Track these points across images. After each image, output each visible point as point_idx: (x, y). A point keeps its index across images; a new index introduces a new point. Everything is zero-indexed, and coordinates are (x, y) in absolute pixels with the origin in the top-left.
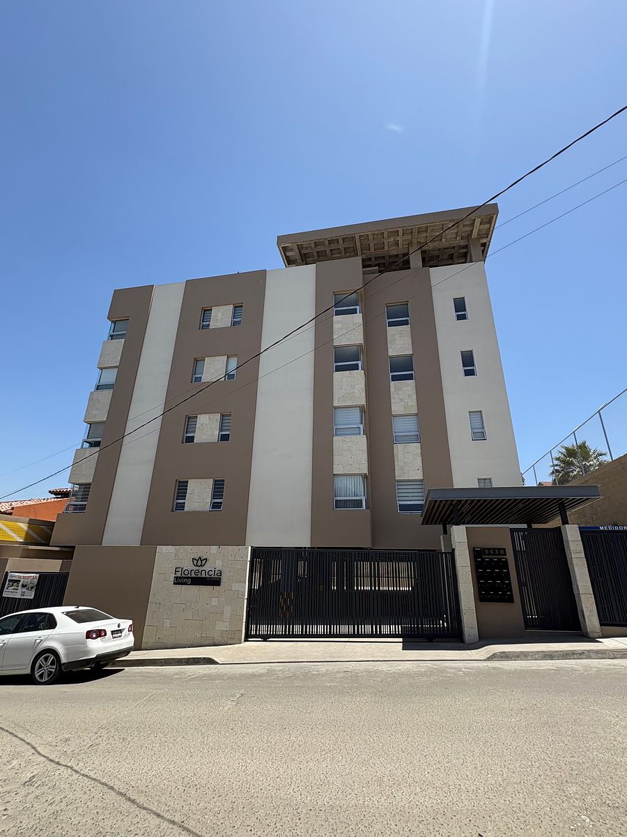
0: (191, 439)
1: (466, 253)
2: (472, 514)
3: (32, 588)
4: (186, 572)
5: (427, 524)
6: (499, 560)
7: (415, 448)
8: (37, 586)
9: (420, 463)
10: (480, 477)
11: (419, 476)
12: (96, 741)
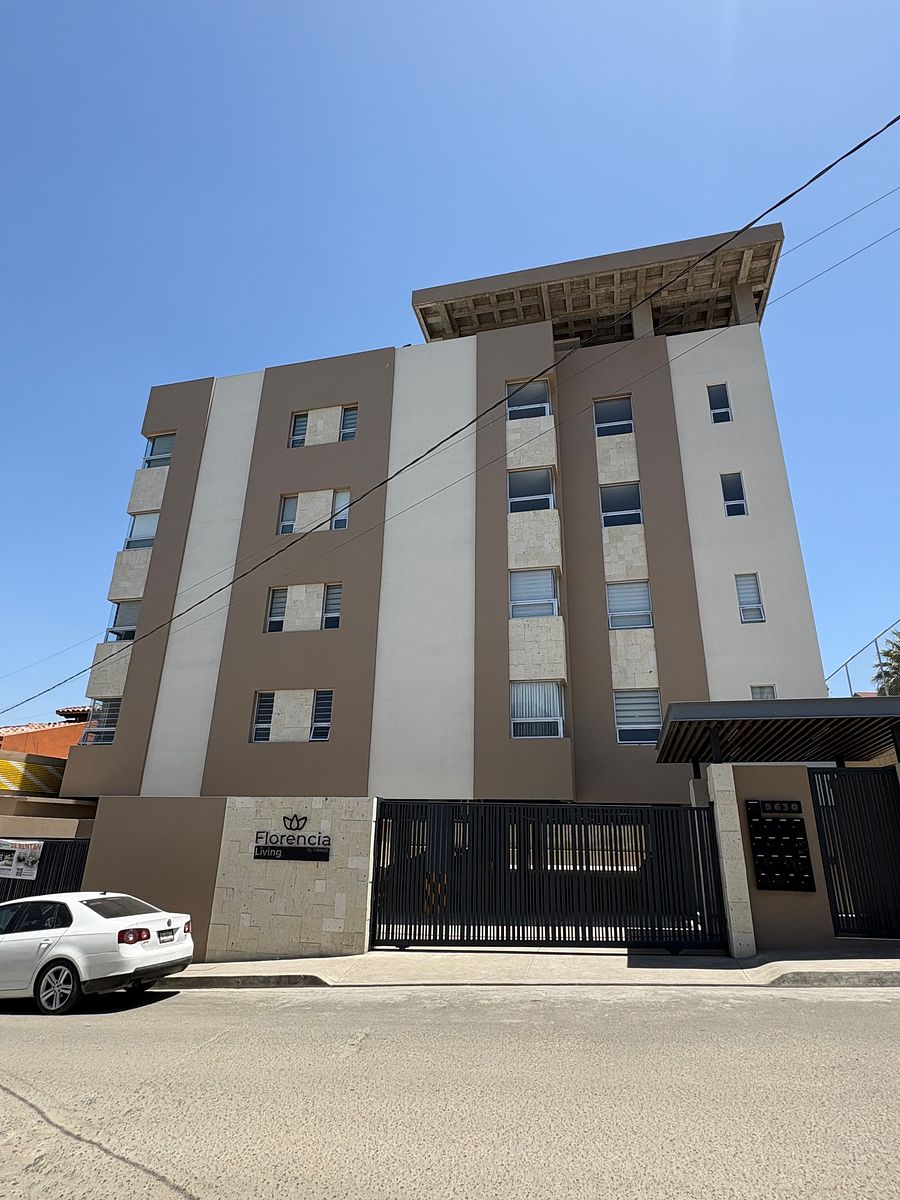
0: (277, 626)
1: (728, 310)
3: (33, 863)
4: (274, 839)
5: (666, 761)
6: (790, 820)
7: (646, 637)
8: (40, 859)
9: (653, 662)
10: (754, 684)
11: (652, 682)
12: (137, 1104)
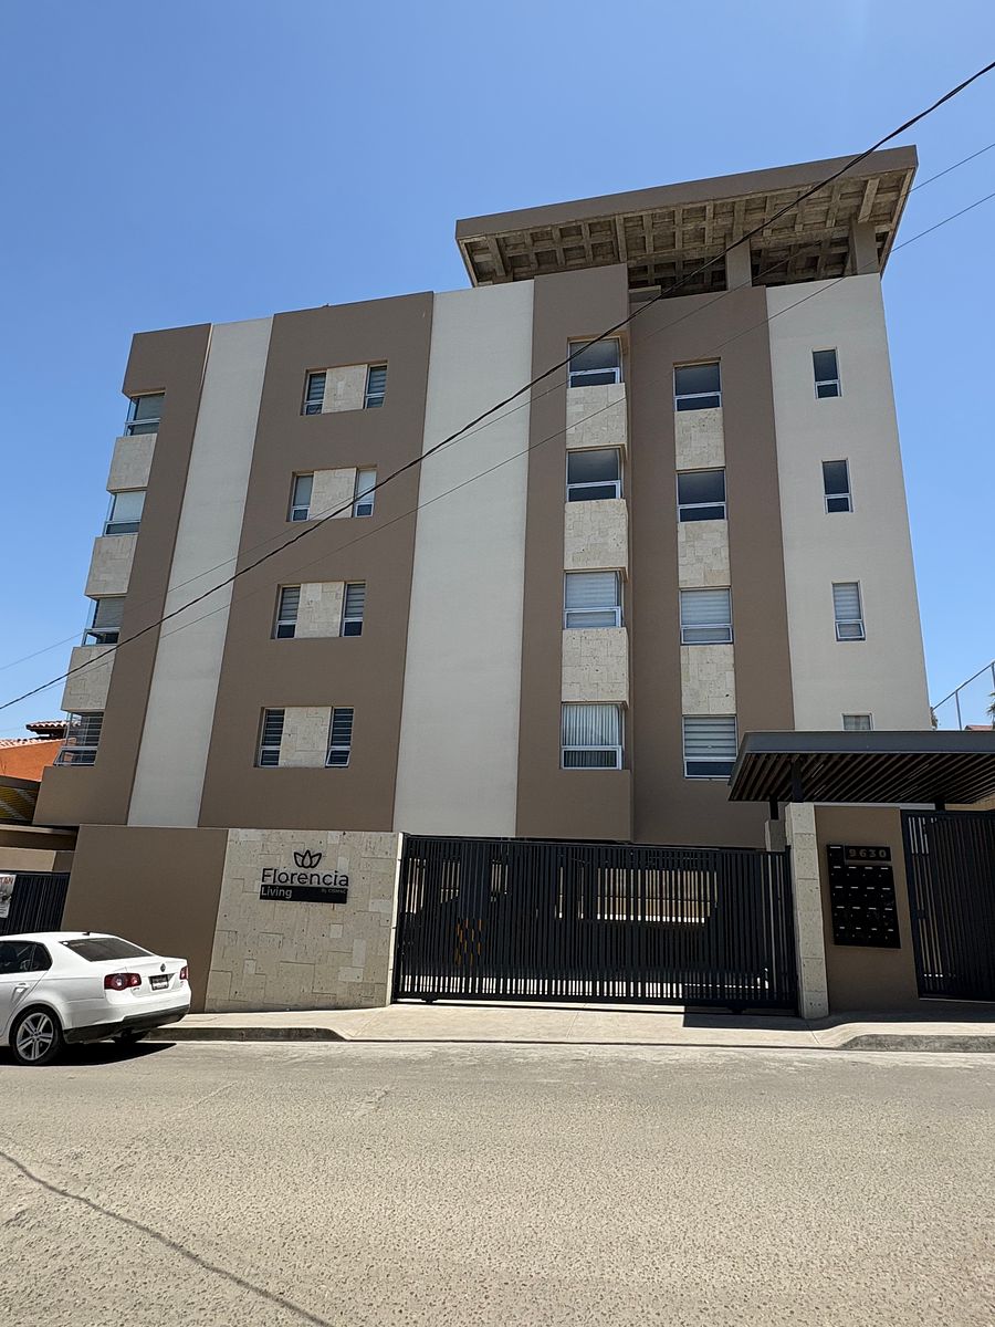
0: (288, 632)
1: (844, 257)
2: (827, 783)
3: (4, 898)
4: (283, 878)
5: (739, 799)
6: (877, 868)
7: (723, 654)
8: (13, 895)
9: (731, 685)
10: (846, 713)
11: (728, 707)
12: (129, 1160)
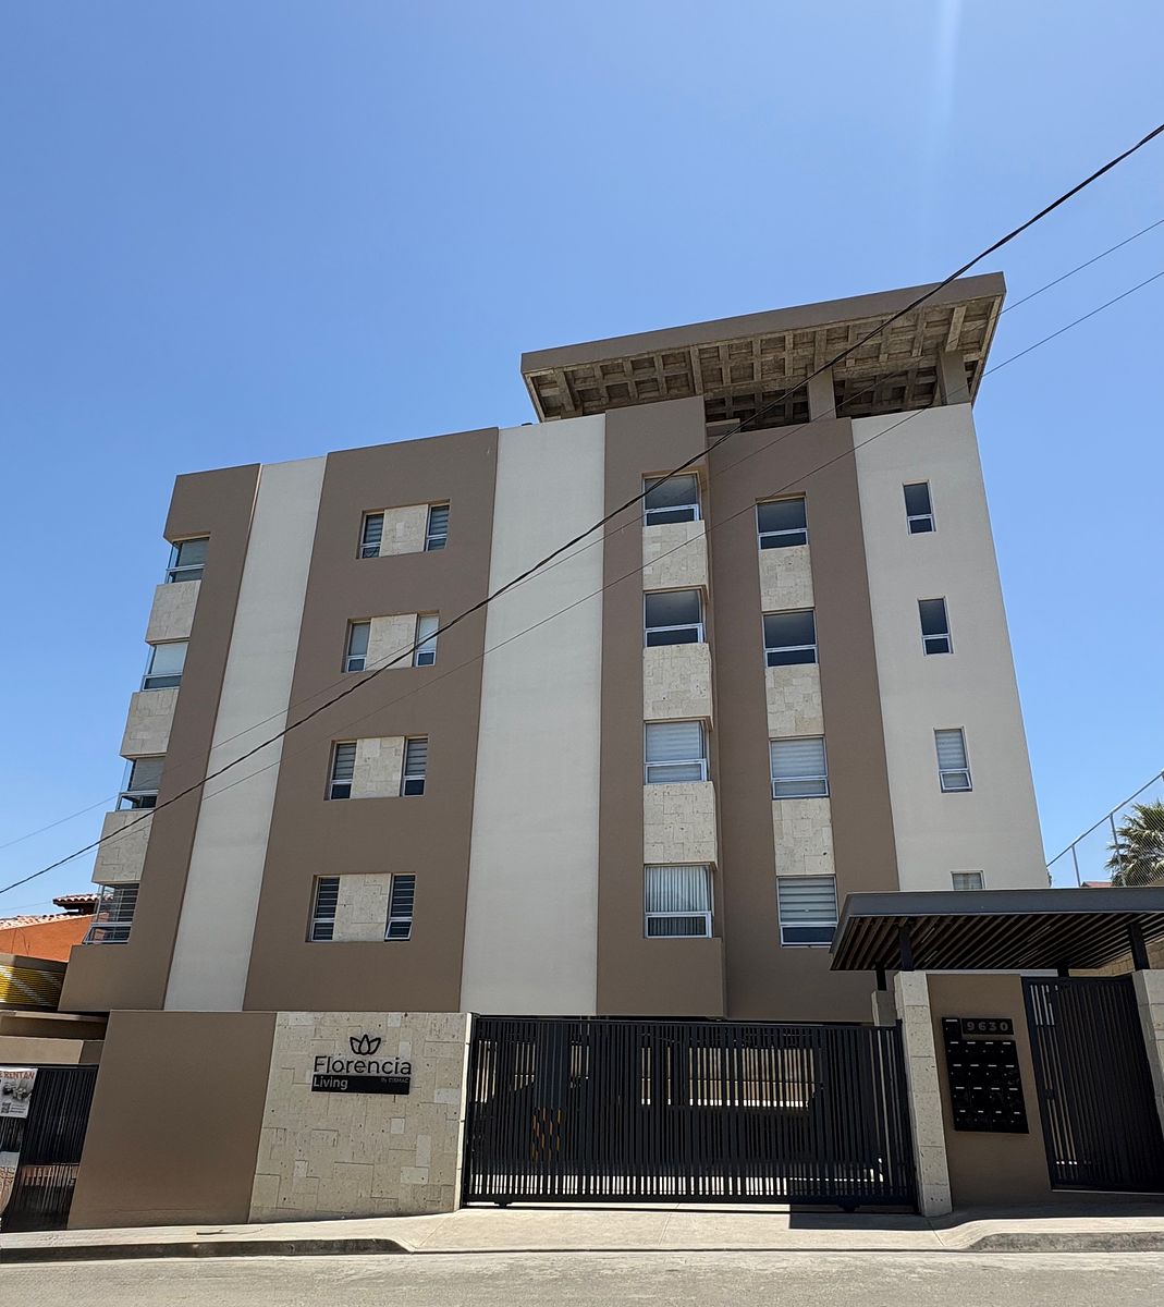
0: (343, 792)
1: (932, 386)
2: (938, 949)
3: (24, 1096)
4: (338, 1066)
5: (842, 968)
6: (998, 1043)
7: (819, 809)
8: (33, 1092)
9: (829, 842)
10: (957, 871)
11: (826, 867)
